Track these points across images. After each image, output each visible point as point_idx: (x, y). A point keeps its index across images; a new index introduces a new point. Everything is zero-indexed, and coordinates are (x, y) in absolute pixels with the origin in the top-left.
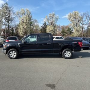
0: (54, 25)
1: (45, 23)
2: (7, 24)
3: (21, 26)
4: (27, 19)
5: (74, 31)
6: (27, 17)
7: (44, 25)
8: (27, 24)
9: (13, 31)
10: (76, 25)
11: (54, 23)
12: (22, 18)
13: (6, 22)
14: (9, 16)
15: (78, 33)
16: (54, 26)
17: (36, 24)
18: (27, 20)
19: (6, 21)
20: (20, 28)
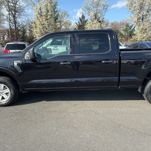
0: (101, 20)
1: (83, 17)
2: (12, 18)
3: (38, 23)
4: (49, 8)
5: (137, 31)
6: (49, 5)
7: (81, 20)
8: (49, 17)
9: (24, 32)
10: (142, 20)
11: (99, 15)
12: (38, 6)
13: (9, 14)
14: (15, 4)
15: (145, 35)
16: (100, 22)
17: (65, 19)
18: (48, 11)
19: (10, 12)
20: (36, 27)
